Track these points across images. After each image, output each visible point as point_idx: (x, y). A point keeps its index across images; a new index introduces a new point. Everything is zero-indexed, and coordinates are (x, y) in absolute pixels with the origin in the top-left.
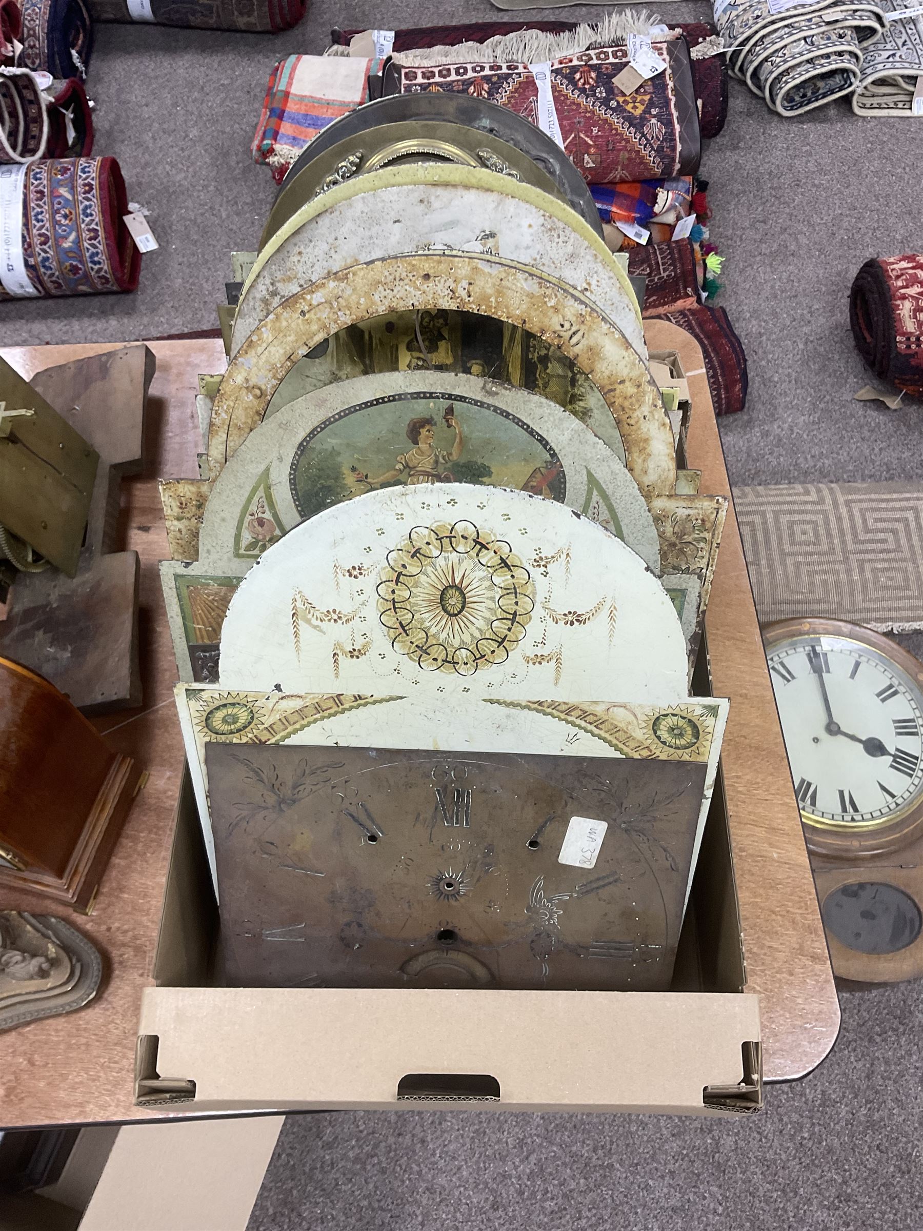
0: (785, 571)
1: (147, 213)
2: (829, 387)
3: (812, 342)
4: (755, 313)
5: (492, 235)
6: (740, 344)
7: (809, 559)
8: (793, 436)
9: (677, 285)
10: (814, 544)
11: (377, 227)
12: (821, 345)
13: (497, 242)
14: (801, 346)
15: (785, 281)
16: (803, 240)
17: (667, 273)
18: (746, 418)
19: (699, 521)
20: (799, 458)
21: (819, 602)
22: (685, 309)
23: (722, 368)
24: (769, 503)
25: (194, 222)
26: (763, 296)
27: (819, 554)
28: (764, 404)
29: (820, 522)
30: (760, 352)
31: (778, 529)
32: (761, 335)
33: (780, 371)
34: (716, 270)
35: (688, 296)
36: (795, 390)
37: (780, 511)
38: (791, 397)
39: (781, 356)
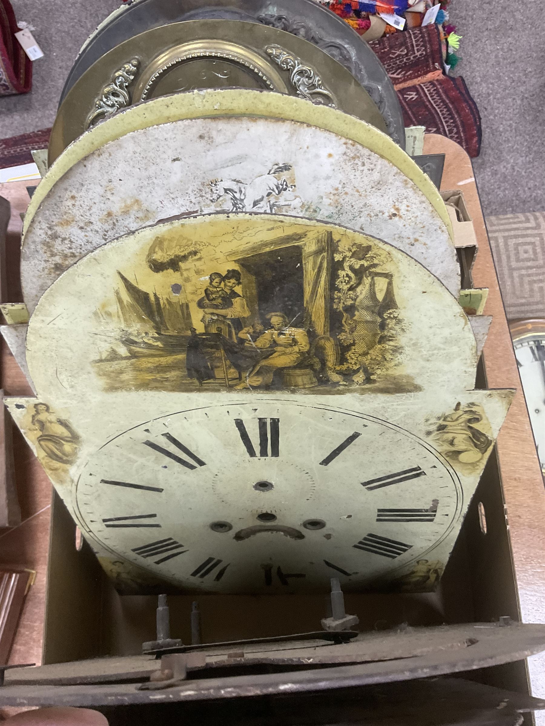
0: (512, 282)
1: (33, 29)
2: (540, 134)
3: (527, 98)
4: (485, 78)
5: (287, 168)
6: (474, 103)
7: (530, 271)
8: (515, 173)
9: (428, 61)
10: (533, 260)
11: (154, 167)
12: (533, 101)
13: (293, 175)
14: (519, 102)
15: (506, 50)
16: (519, 16)
17: (420, 53)
18: (480, 161)
20: (519, 191)
21: (537, 303)
22: (434, 80)
23: (463, 126)
25: (68, 33)
26: (490, 64)
27: (537, 267)
28: (492, 149)
29: (538, 243)
30: (489, 108)
31: (507, 250)
32: (489, 95)
33: (504, 123)
34: (455, 46)
35: (435, 69)
36: (515, 137)
37: (508, 236)
38: (513, 143)
39: (504, 110)
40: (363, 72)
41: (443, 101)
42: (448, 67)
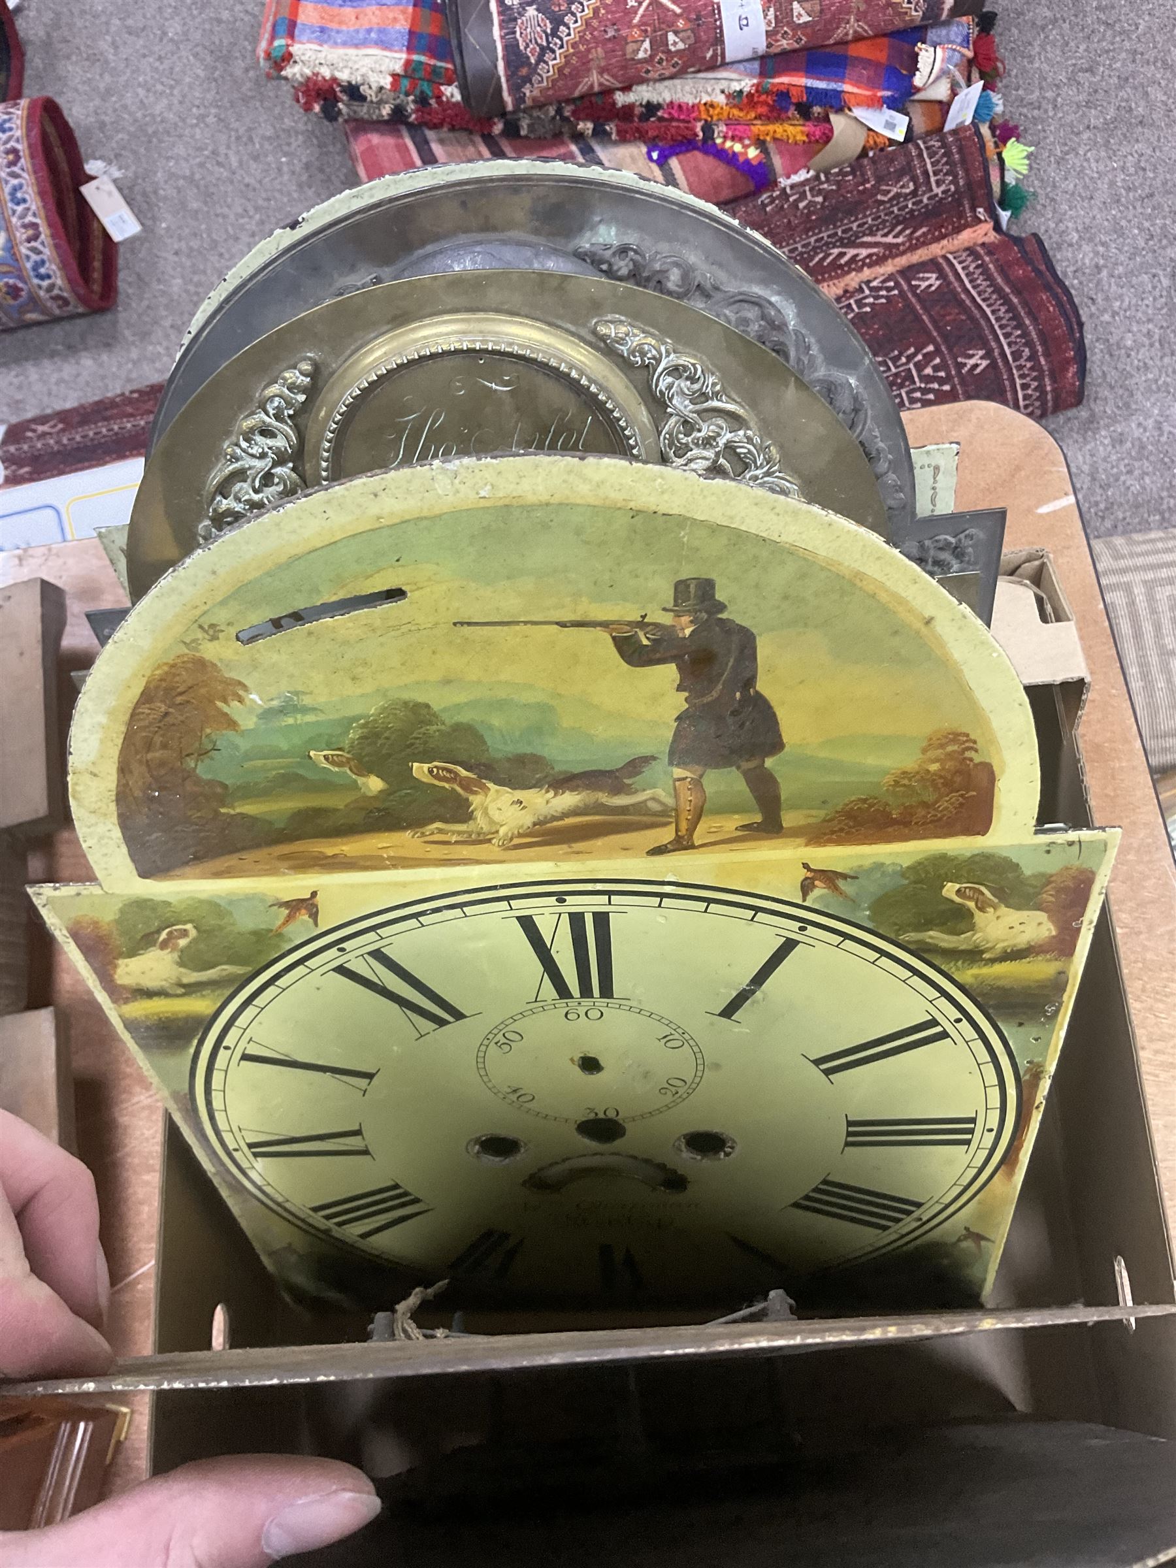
1: (117, 174)
4: (1088, 233)
6: (1067, 291)
8: (1164, 439)
9: (962, 205)
14: (1166, 281)
15: (1132, 170)
16: (1157, 95)
17: (943, 188)
18: (1084, 414)
22: (975, 244)
23: (1044, 343)
24: (1137, 569)
26: (1097, 202)
28: (1112, 387)
30: (1099, 298)
31: (1153, 611)
32: (1098, 268)
33: (1135, 329)
34: (1019, 168)
35: (980, 221)
36: (1162, 358)
37: (1153, 581)
38: (1156, 371)
39: (1134, 302)
40: (814, 351)
41: (998, 290)
42: (1004, 215)
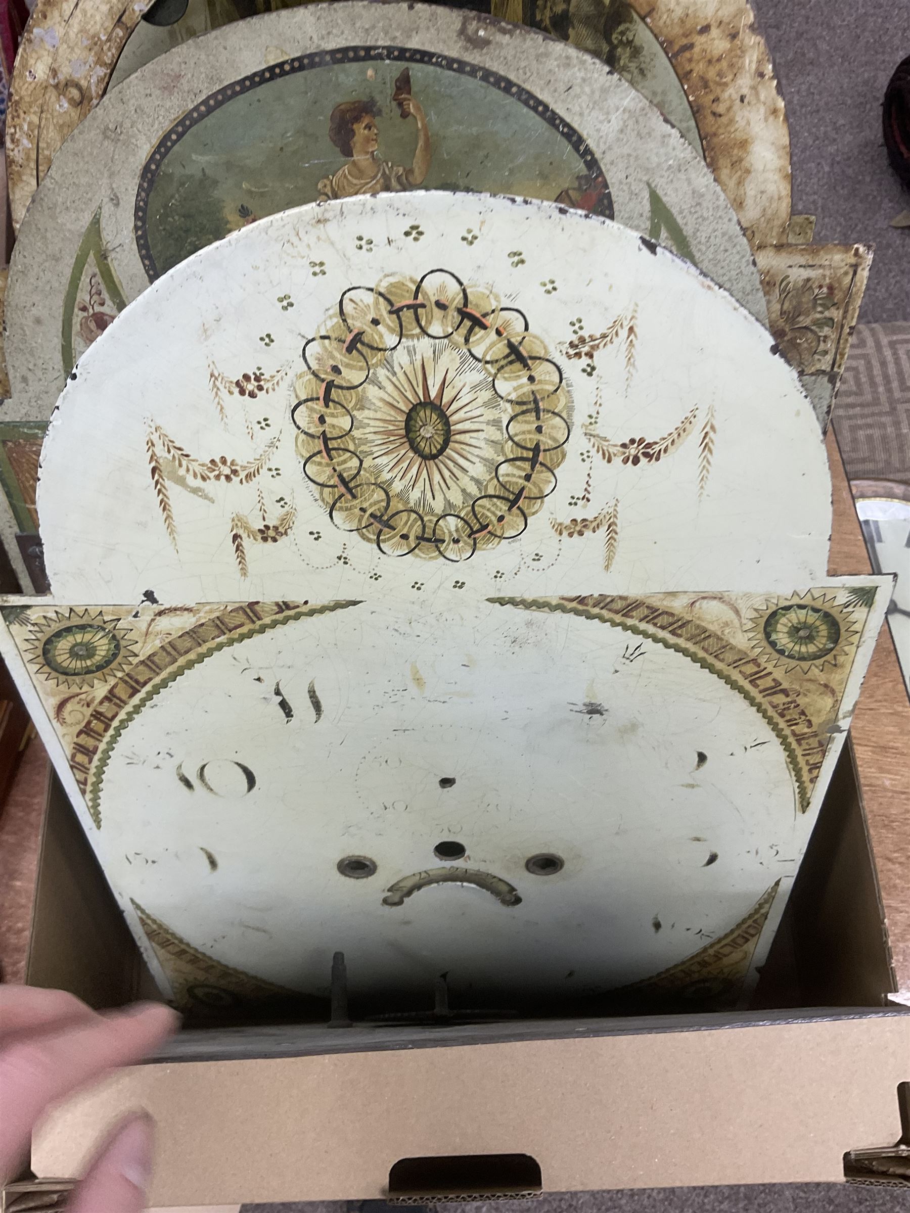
3: (838, 163)
14: (827, 169)
19: (825, 290)
39: (804, 180)
